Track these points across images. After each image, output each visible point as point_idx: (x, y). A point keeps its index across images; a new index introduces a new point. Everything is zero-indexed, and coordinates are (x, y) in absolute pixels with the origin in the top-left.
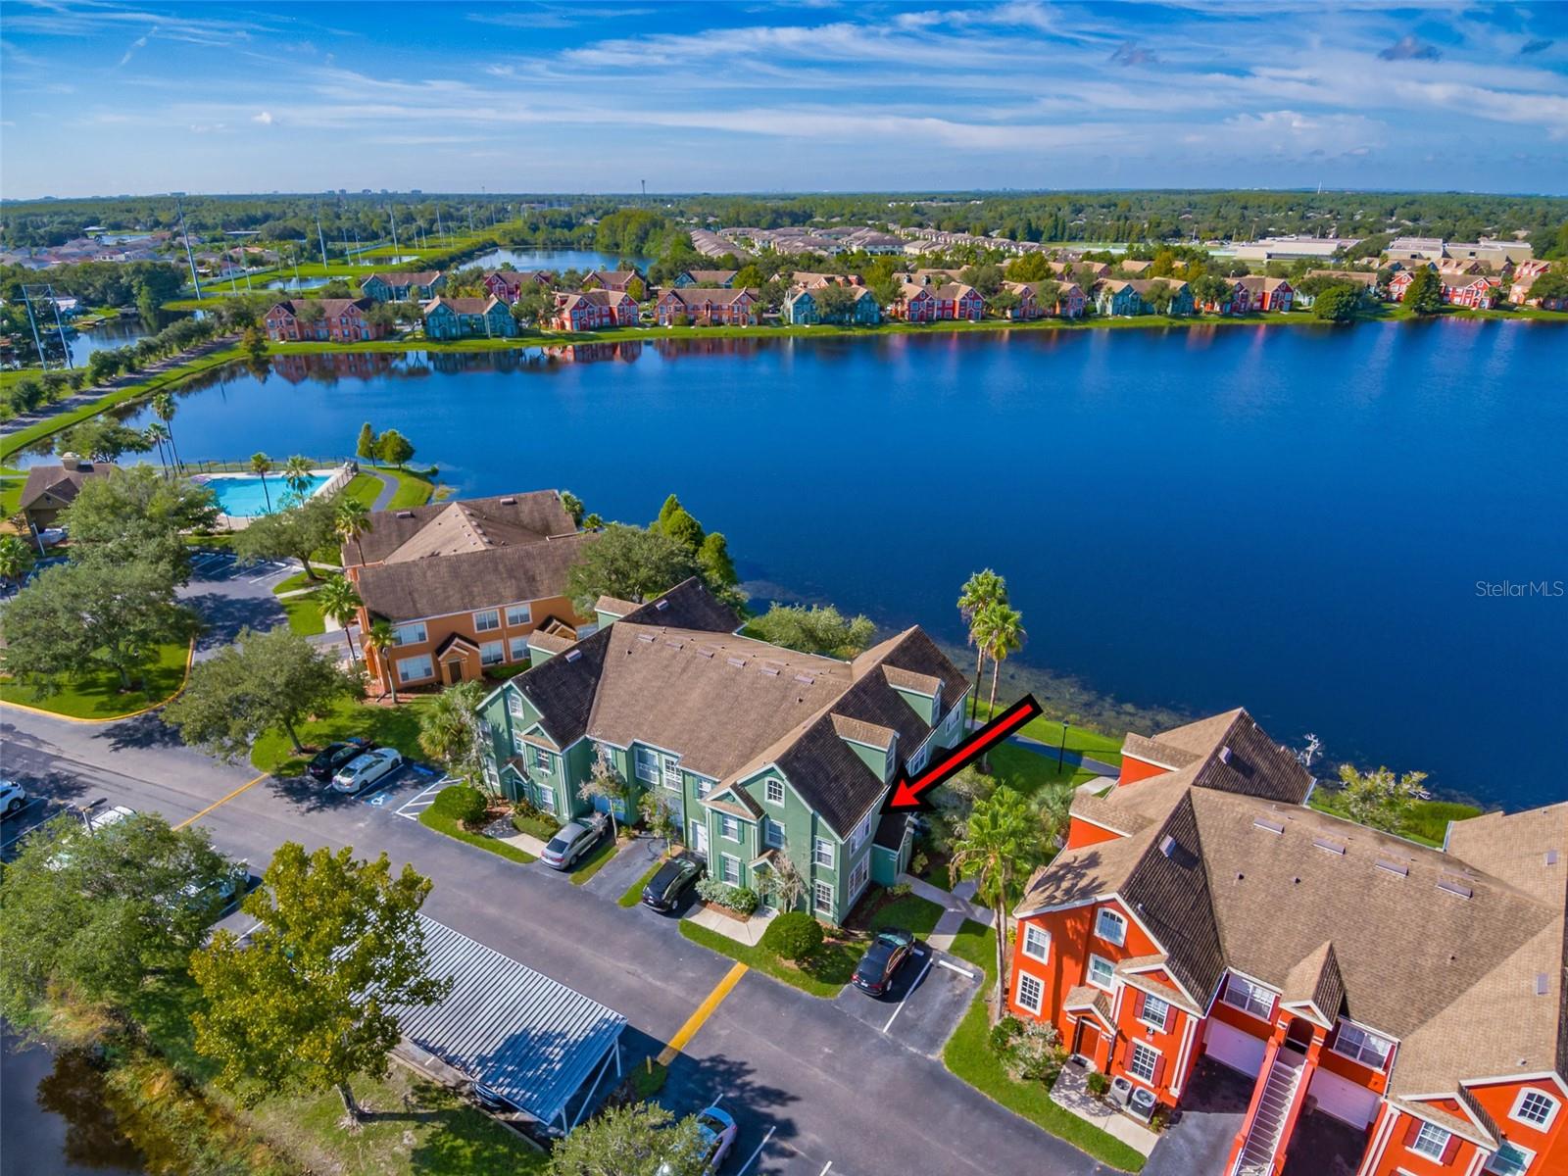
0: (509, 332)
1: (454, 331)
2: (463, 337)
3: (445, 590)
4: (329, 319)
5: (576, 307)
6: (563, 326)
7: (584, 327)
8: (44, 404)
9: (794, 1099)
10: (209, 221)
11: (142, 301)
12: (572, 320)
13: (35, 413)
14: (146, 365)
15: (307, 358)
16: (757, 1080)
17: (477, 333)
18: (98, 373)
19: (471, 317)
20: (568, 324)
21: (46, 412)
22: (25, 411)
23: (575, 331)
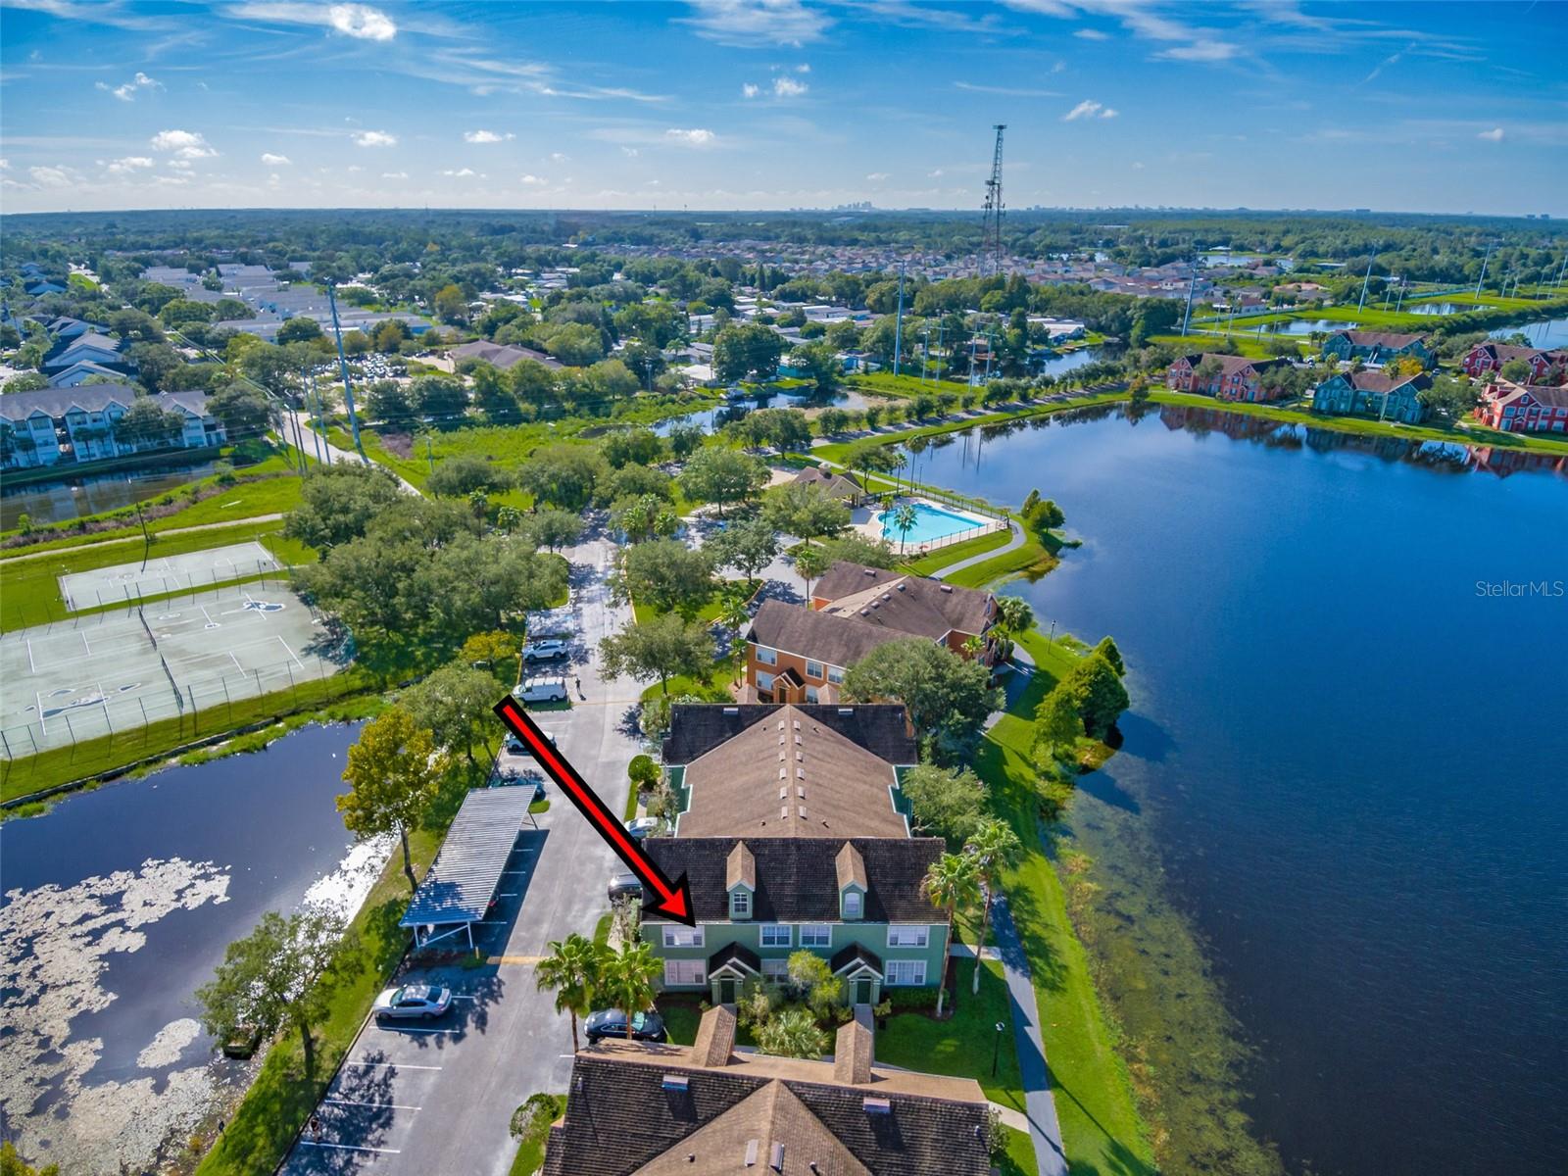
0: (1408, 417)
1: (1342, 406)
2: (1348, 415)
3: (801, 635)
4: (1224, 376)
5: (1516, 403)
6: (1490, 421)
7: (1517, 428)
8: (933, 415)
9: (483, 1031)
10: (1321, 249)
11: (1135, 333)
12: (1502, 417)
13: (923, 422)
14: (1041, 396)
15: (1191, 410)
16: (491, 1008)
17: (1372, 414)
18: (989, 398)
19: (1371, 394)
20: (1496, 419)
21: (930, 422)
22: (915, 418)
23: (1502, 431)
